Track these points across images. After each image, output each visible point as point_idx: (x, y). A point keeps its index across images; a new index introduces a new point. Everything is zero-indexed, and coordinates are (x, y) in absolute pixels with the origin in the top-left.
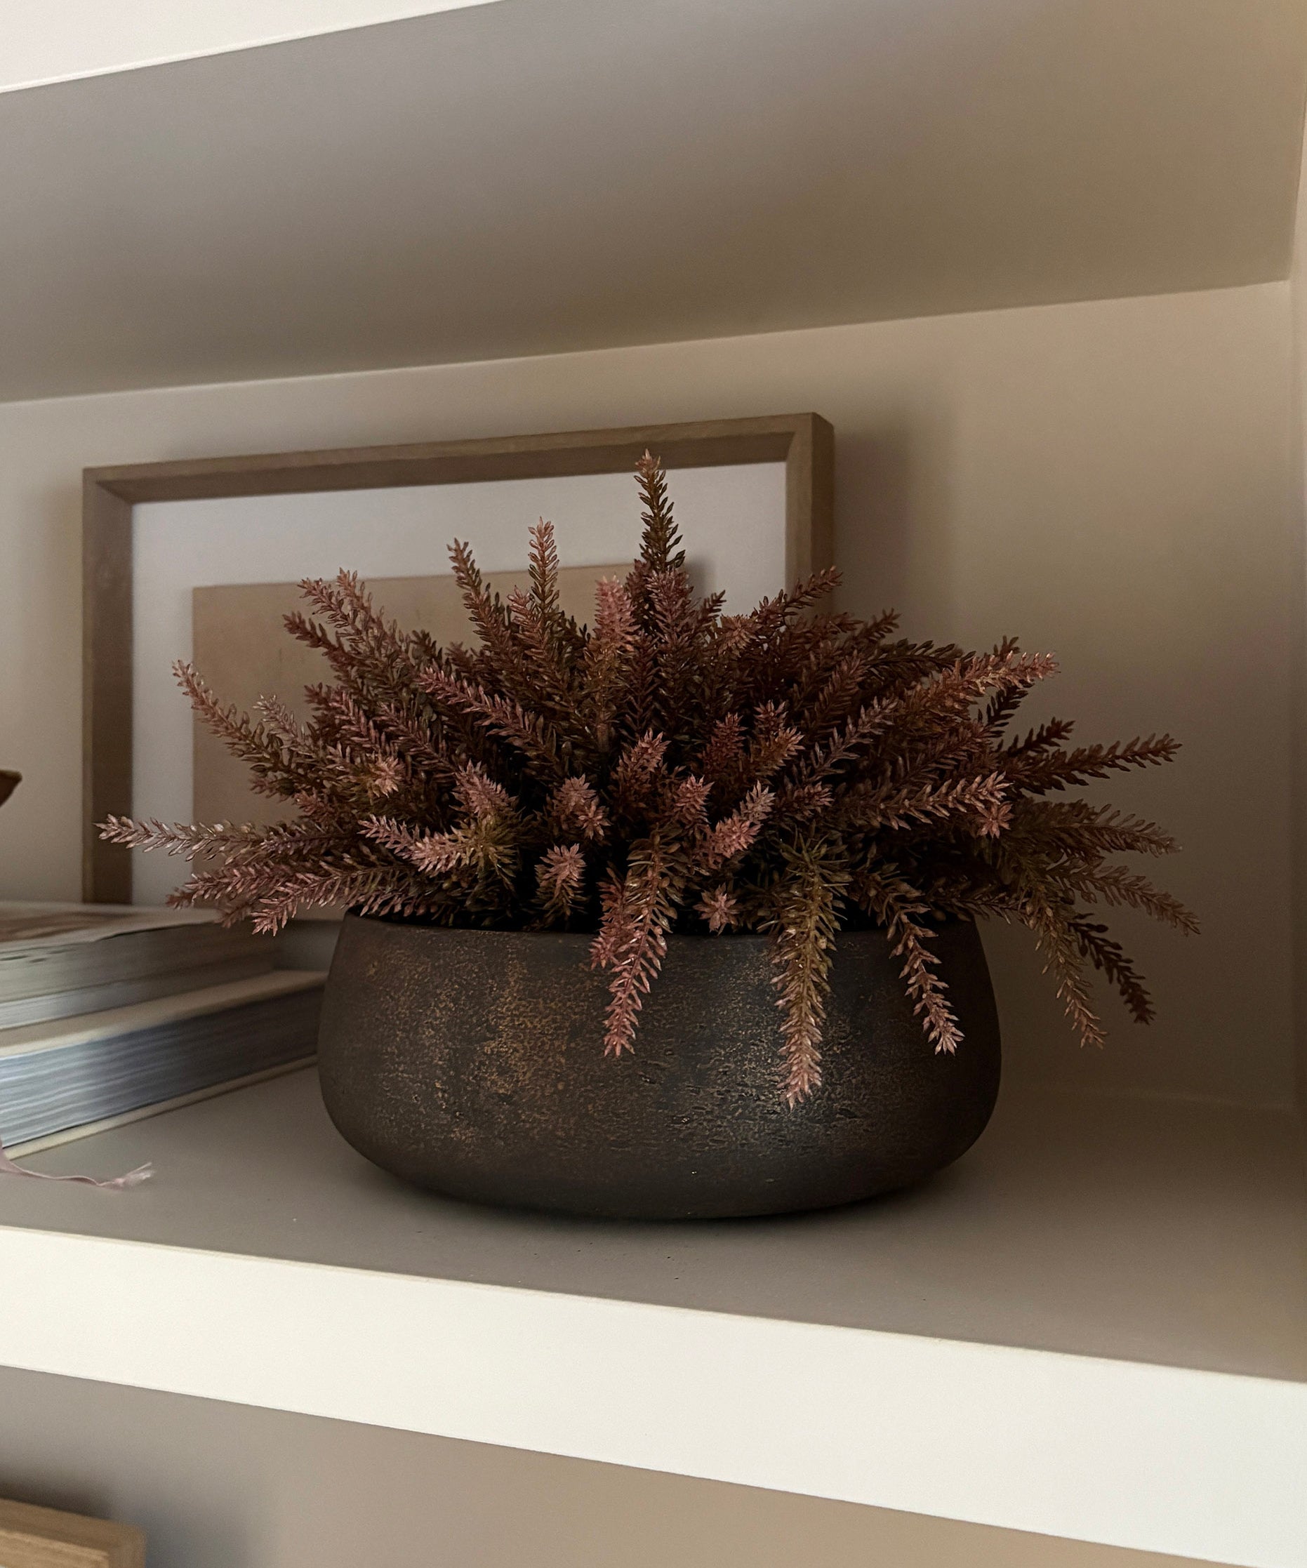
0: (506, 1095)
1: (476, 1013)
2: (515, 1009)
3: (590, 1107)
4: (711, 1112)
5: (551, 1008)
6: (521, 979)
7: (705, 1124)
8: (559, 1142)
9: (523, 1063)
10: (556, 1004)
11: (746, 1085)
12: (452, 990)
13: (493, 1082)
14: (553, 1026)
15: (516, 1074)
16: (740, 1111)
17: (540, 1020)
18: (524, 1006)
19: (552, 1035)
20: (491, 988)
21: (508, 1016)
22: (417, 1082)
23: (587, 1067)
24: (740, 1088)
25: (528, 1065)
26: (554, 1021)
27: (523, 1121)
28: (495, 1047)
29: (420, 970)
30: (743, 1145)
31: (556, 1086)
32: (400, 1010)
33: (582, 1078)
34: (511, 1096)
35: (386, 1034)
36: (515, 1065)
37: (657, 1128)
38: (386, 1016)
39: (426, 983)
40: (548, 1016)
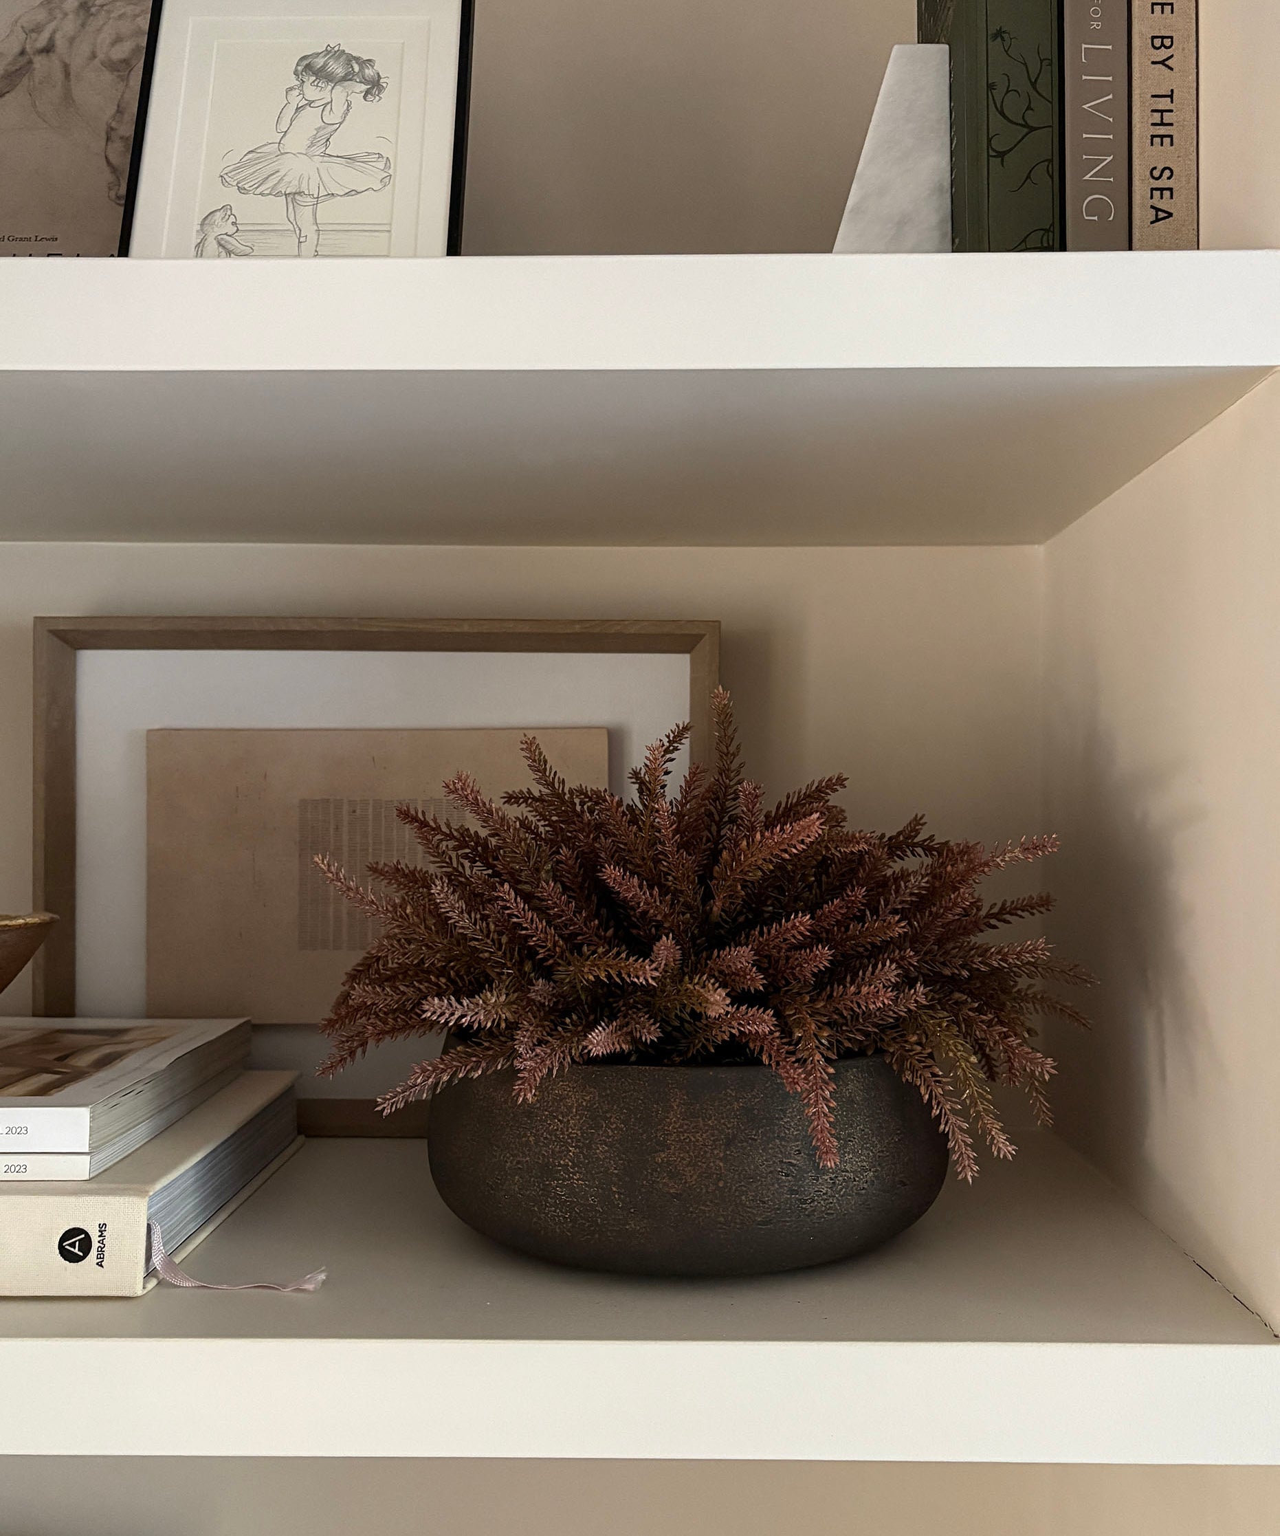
0: (677, 1194)
1: (645, 1131)
2: (679, 1127)
3: (743, 1198)
4: (826, 1194)
5: (709, 1125)
6: (682, 1104)
7: (822, 1202)
8: (719, 1226)
9: (689, 1168)
10: (713, 1122)
11: (847, 1171)
12: (622, 1114)
13: (665, 1184)
14: (712, 1139)
15: (684, 1177)
16: (844, 1190)
17: (701, 1135)
18: (687, 1124)
19: (711, 1145)
20: (657, 1111)
21: (674, 1133)
22: (593, 1187)
23: (740, 1168)
24: (844, 1174)
25: (694, 1170)
26: (712, 1135)
27: (691, 1212)
28: (665, 1157)
30: (845, 1215)
31: (717, 1184)
32: (570, 1130)
33: (736, 1177)
34: (681, 1195)
35: (557, 1149)
36: (683, 1170)
37: (790, 1209)
38: (556, 1135)
39: (595, 1109)
40: (707, 1131)
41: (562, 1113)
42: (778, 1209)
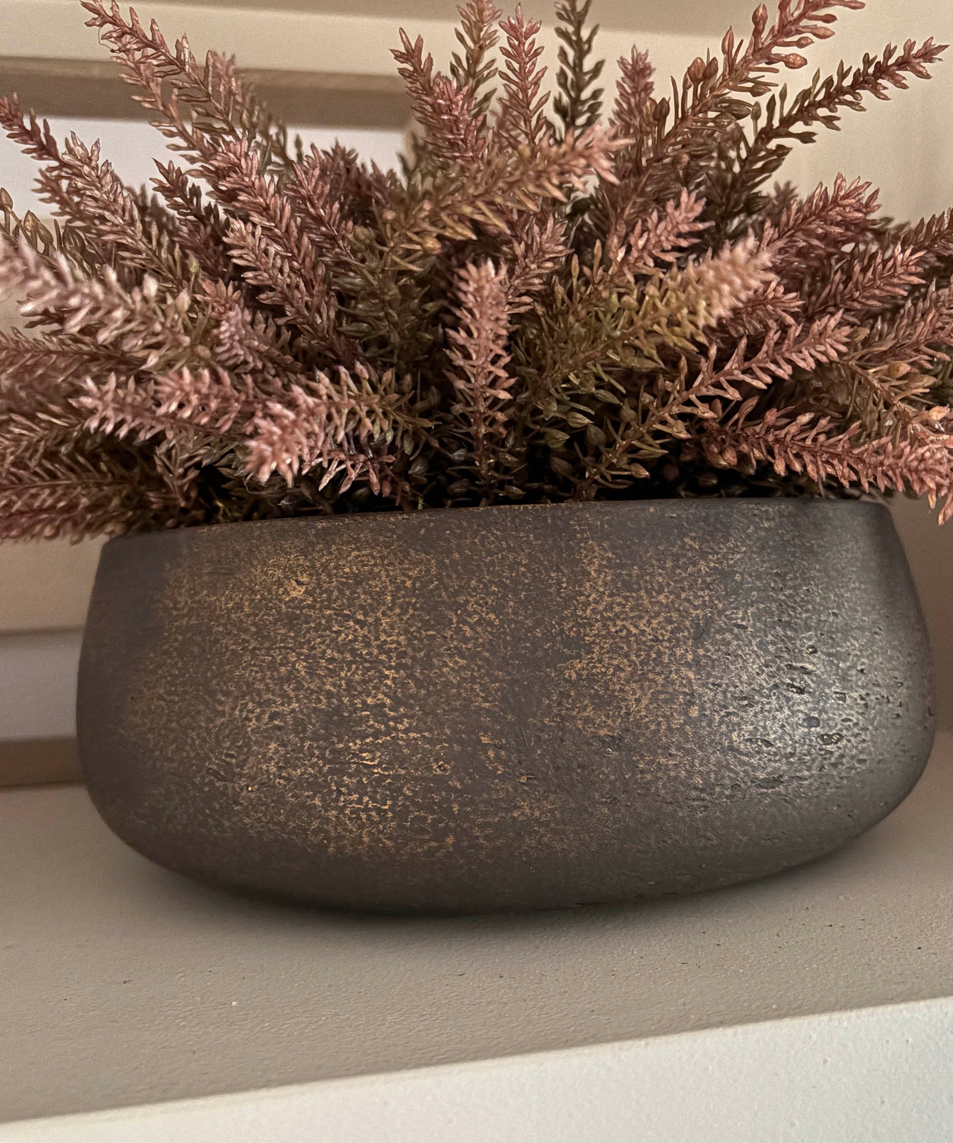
0: (613, 737)
1: (538, 623)
2: (605, 610)
4: (856, 725)
5: (660, 603)
6: (605, 566)
7: (852, 739)
8: (694, 793)
9: (634, 685)
10: (667, 597)
12: (488, 594)
13: (587, 720)
14: (669, 628)
15: (623, 704)
17: (649, 622)
18: (619, 604)
19: (669, 641)
20: (559, 583)
21: (597, 621)
22: (441, 742)
25: (642, 688)
26: (669, 621)
27: (642, 772)
28: (583, 669)
29: (414, 573)
31: (686, 713)
32: (383, 637)
33: (720, 697)
34: (621, 739)
35: (358, 678)
36: (621, 690)
37: (809, 753)
38: (353, 652)
39: (431, 591)
40: (657, 614)
41: (362, 607)
42: (792, 755)
